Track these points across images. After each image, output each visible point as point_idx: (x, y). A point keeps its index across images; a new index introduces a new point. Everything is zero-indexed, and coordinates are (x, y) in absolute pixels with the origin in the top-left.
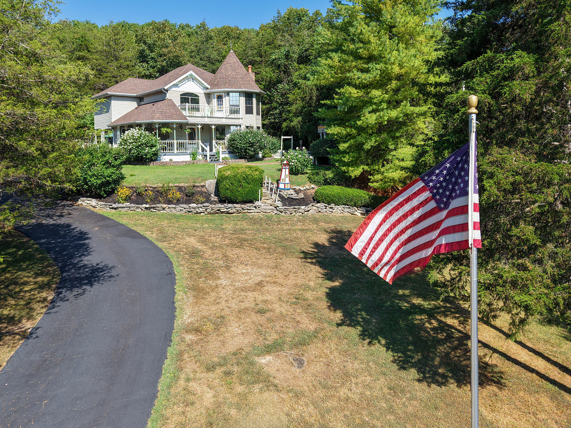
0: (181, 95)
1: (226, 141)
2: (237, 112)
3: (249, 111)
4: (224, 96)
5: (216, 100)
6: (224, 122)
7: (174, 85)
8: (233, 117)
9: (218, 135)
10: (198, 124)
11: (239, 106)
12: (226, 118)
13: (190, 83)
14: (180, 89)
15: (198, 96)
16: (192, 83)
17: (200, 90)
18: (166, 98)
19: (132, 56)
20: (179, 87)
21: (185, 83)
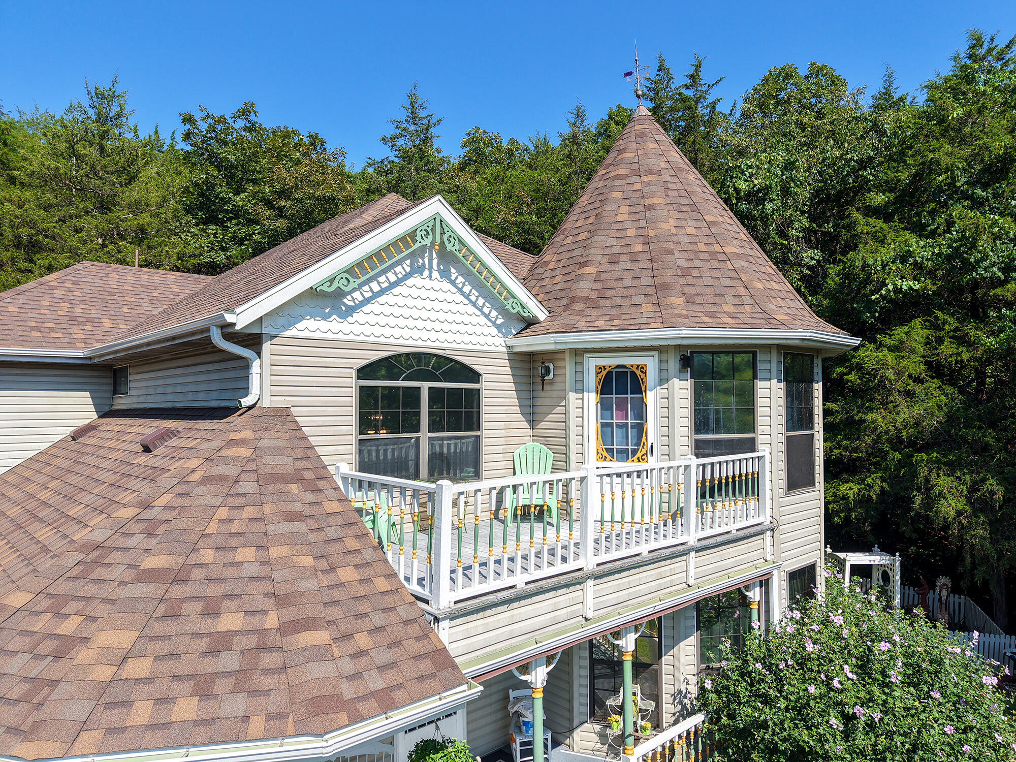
0: (364, 372)
4: (651, 378)
5: (592, 399)
6: (691, 579)
7: (313, 293)
13: (428, 283)
14: (357, 329)
15: (475, 376)
16: (436, 285)
17: (486, 330)
18: (246, 402)
19: (165, 200)
20: (351, 310)
21: (393, 285)
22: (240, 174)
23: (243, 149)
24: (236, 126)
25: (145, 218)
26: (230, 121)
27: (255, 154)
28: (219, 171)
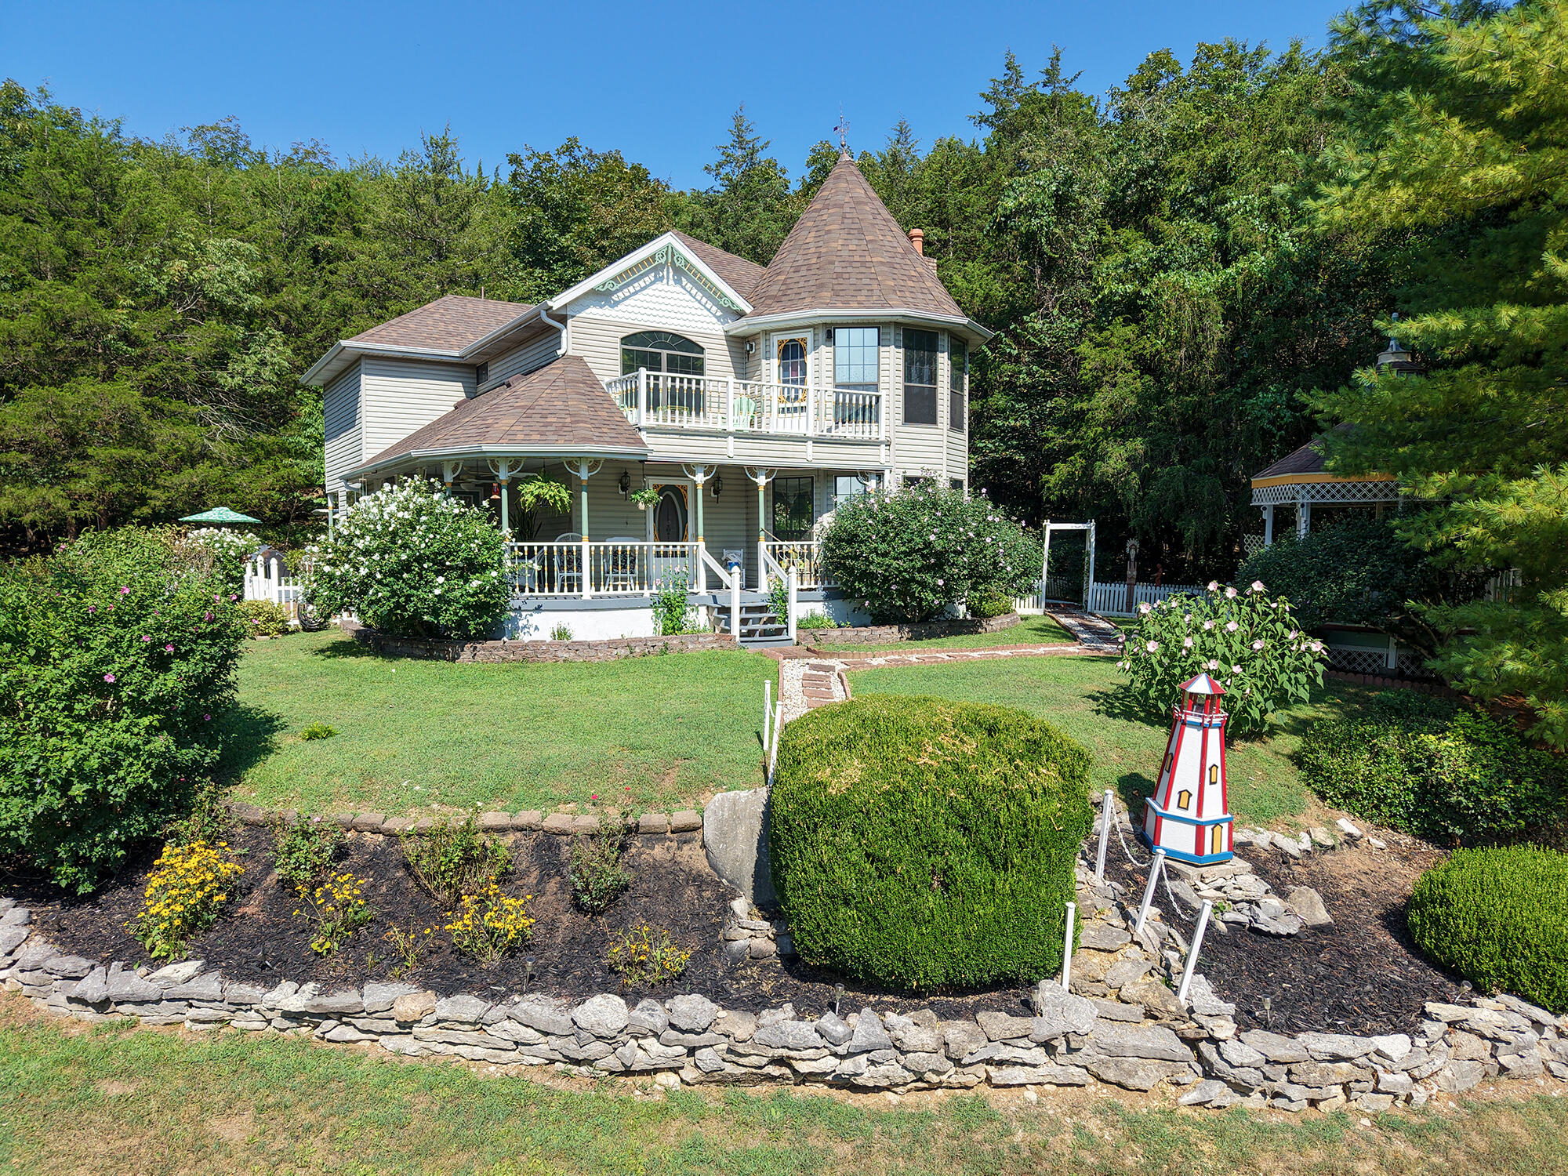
0: (625, 340)
1: (815, 545)
2: (867, 412)
3: (919, 410)
4: (809, 346)
5: (775, 362)
6: (809, 457)
7: (593, 292)
8: (849, 436)
9: (782, 519)
10: (691, 468)
11: (875, 386)
12: (817, 441)
13: (666, 288)
14: (620, 314)
15: (701, 350)
16: (672, 289)
17: (708, 319)
18: (560, 352)
19: (495, 245)
20: (617, 303)
21: (643, 289)
22: (565, 213)
23: (567, 187)
24: (561, 163)
25: (478, 263)
26: (555, 158)
27: (580, 191)
28: (545, 212)
